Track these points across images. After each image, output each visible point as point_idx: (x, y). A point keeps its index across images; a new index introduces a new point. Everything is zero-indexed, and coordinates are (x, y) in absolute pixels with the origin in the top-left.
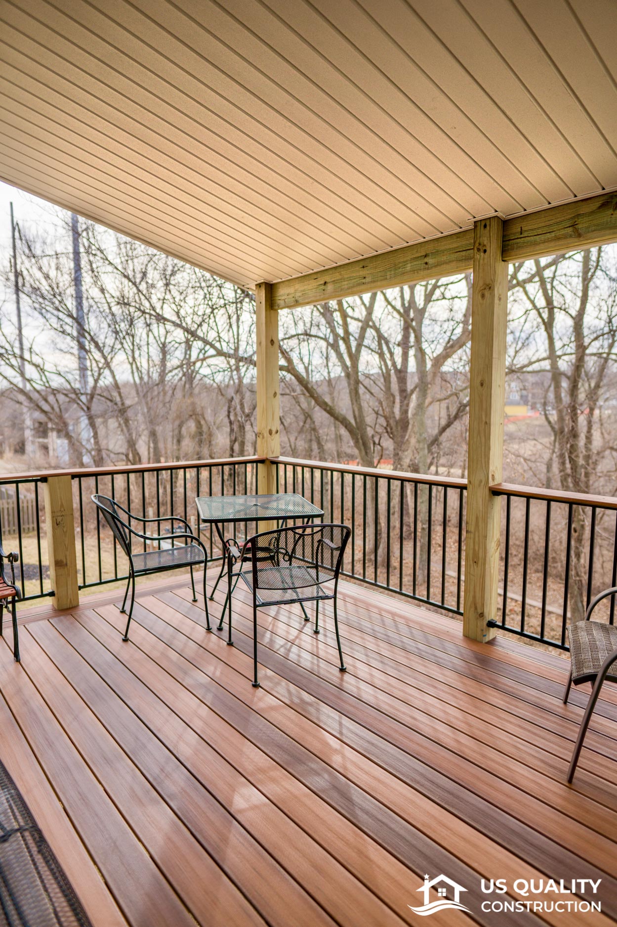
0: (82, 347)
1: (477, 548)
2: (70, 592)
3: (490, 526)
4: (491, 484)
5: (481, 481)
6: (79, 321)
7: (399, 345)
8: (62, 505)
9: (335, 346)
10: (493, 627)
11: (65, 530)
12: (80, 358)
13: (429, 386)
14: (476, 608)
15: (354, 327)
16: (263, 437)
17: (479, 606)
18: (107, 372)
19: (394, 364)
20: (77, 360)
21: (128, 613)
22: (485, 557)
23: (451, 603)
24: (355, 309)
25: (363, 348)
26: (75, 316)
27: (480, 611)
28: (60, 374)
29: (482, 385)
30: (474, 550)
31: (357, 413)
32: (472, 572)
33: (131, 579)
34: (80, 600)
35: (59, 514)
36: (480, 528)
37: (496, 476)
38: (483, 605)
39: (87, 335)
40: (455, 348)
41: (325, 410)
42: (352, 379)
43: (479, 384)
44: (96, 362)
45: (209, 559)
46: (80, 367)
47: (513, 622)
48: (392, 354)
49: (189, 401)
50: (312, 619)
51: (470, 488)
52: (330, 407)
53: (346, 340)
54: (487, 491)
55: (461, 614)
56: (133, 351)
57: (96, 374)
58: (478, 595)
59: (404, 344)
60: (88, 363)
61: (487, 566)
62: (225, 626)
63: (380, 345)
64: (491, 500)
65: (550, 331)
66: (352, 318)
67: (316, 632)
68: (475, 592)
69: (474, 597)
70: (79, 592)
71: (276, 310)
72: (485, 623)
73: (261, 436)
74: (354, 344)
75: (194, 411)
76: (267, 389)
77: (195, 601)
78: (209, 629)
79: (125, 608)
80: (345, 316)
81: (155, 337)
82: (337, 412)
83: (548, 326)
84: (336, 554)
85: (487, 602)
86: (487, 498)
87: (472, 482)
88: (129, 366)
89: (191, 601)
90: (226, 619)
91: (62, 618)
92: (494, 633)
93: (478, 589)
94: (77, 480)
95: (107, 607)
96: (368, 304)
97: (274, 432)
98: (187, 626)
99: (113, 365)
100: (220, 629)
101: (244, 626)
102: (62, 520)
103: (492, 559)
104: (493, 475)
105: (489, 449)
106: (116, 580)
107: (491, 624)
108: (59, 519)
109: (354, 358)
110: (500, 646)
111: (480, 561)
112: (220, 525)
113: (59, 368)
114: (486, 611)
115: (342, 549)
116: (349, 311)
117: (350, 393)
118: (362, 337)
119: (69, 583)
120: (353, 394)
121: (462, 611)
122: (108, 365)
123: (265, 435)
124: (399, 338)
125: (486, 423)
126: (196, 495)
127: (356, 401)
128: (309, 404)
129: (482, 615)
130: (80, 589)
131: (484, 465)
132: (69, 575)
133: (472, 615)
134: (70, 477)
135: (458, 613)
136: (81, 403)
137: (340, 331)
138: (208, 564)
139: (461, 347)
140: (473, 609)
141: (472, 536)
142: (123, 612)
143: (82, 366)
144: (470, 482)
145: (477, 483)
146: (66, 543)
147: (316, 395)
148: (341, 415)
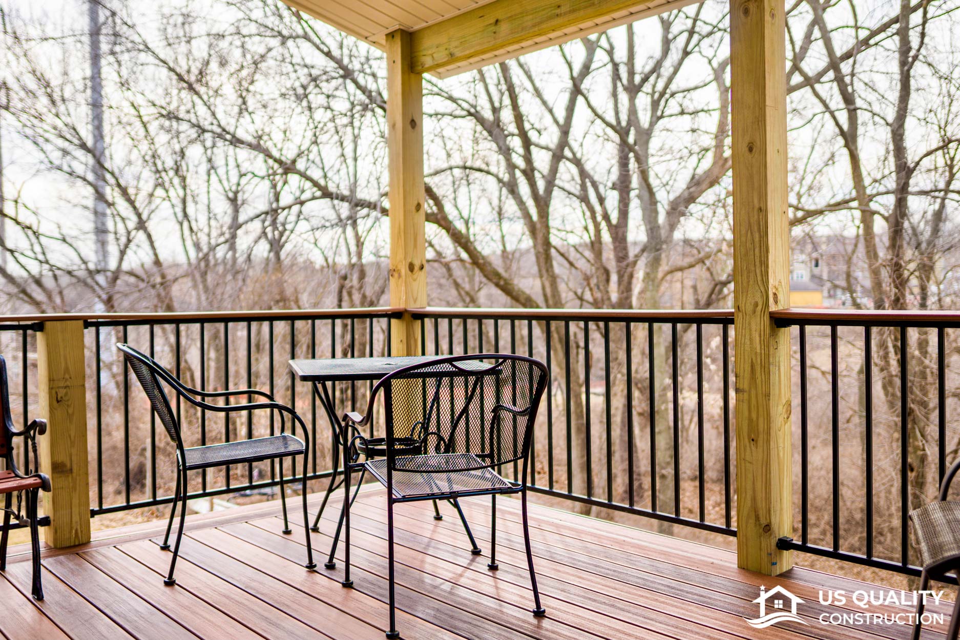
0: (100, 196)
1: (754, 416)
2: (76, 518)
3: (774, 378)
4: (773, 308)
5: (756, 305)
6: (97, 154)
7: (614, 187)
8: (67, 370)
9: (512, 188)
10: (787, 549)
11: (70, 411)
12: (96, 213)
13: (664, 246)
14: (757, 518)
15: (542, 160)
16: (400, 276)
17: (762, 513)
18: (140, 236)
19: (606, 217)
20: (91, 217)
21: (172, 548)
22: (769, 429)
23: (714, 517)
24: (542, 132)
25: (555, 188)
26: (90, 143)
27: (763, 522)
28: (64, 240)
29: (751, 150)
30: (750, 420)
31: (548, 291)
32: (748, 458)
33: (180, 504)
34: (92, 536)
35: (62, 384)
36: (759, 381)
37: (781, 297)
38: (769, 511)
39: (108, 176)
40: (704, 186)
41: (497, 285)
42: (540, 235)
43: (745, 149)
44: (123, 219)
45: (310, 474)
46: (96, 228)
47: (820, 537)
48: (601, 200)
49: (274, 278)
50: (486, 549)
51: (738, 319)
52: (505, 280)
53: (529, 173)
54: (767, 318)
55: (734, 534)
56: (184, 201)
57: (123, 240)
58: (760, 495)
59: (623, 186)
60: (110, 225)
61: (772, 443)
62: (340, 565)
63: (583, 187)
64: (773, 334)
65: (853, 148)
66: (537, 145)
67: (493, 567)
68: (754, 491)
69: (754, 499)
70: (92, 520)
71: (419, 74)
72: (774, 542)
73: (396, 275)
74: (541, 185)
75: (282, 292)
76: (405, 198)
77: (287, 532)
78: (311, 567)
79: (169, 543)
80: (527, 143)
81: (220, 181)
82: (516, 288)
83: (849, 139)
84: (522, 421)
85: (775, 505)
86: (768, 331)
87: (742, 308)
88: (178, 227)
89: (281, 534)
90: (340, 554)
91: (62, 558)
92: (790, 559)
93: (759, 485)
94: (92, 330)
95: (139, 543)
96: (561, 121)
97: (416, 268)
98: (273, 564)
99: (150, 226)
100: (330, 566)
101: (371, 562)
102: (66, 394)
103: (781, 434)
104: (775, 294)
105: (767, 251)
106: (155, 503)
107: (785, 545)
108: (62, 393)
109: (542, 203)
110: (800, 579)
111: (761, 436)
112: (329, 384)
113: (65, 231)
114: (775, 521)
115: (532, 412)
116: (533, 136)
117: (538, 258)
118: (554, 170)
119: (75, 501)
120: (542, 260)
121: (734, 528)
122: (141, 225)
123: (403, 272)
124: (615, 175)
125: (760, 209)
126: (290, 356)
127: (547, 271)
128: (471, 279)
129: (768, 528)
130: (92, 516)
131: (759, 278)
132: (74, 488)
133: (751, 530)
134: (81, 323)
135: (728, 532)
136: (96, 288)
137: (520, 162)
138: (309, 483)
139: (711, 185)
140: (752, 521)
141: (746, 395)
142: (165, 548)
143: (99, 225)
144: (738, 308)
145: (750, 308)
146: (73, 434)
147: (481, 261)
148: (524, 293)
